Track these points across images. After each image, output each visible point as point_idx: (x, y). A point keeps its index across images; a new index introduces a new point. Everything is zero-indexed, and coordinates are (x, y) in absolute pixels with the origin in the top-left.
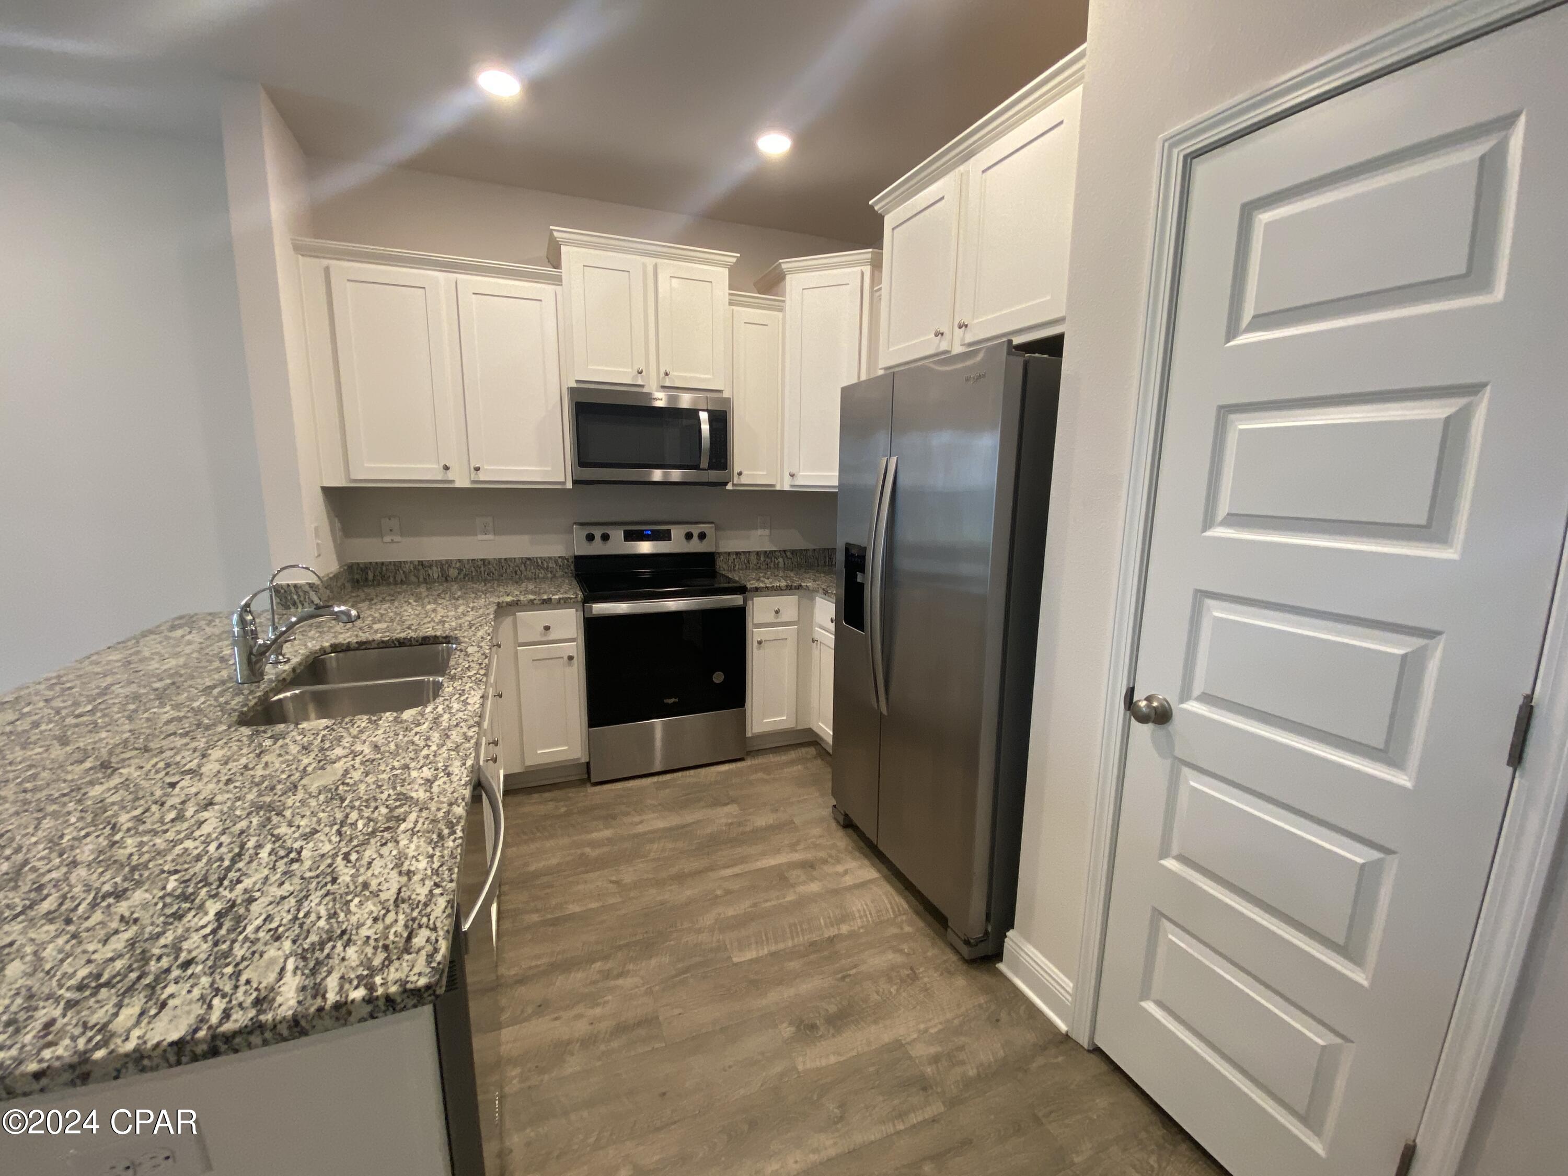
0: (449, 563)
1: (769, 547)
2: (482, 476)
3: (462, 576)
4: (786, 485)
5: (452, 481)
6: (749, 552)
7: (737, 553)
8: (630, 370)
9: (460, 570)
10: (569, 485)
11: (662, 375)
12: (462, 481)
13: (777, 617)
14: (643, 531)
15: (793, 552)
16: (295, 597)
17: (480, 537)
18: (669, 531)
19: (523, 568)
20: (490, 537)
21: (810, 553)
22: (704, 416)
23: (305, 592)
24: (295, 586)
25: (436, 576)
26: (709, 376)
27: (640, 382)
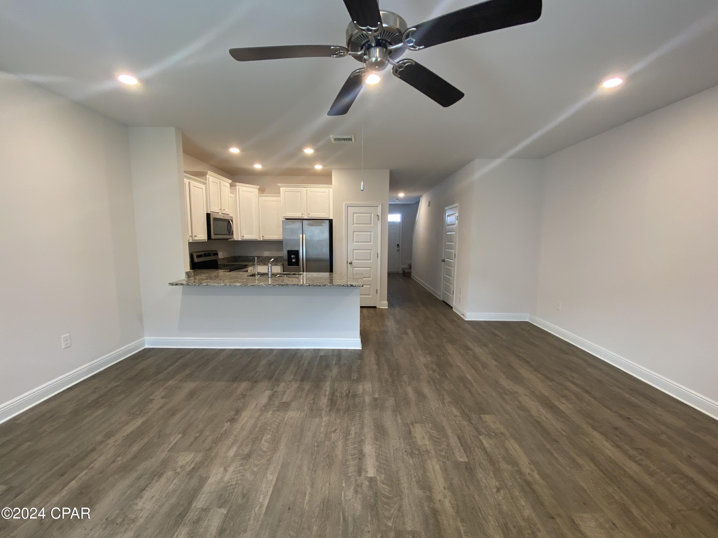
2: (195, 238)
8: (218, 209)
10: (207, 241)
11: (223, 210)
12: (191, 240)
22: (230, 221)
26: (228, 211)
27: (219, 212)
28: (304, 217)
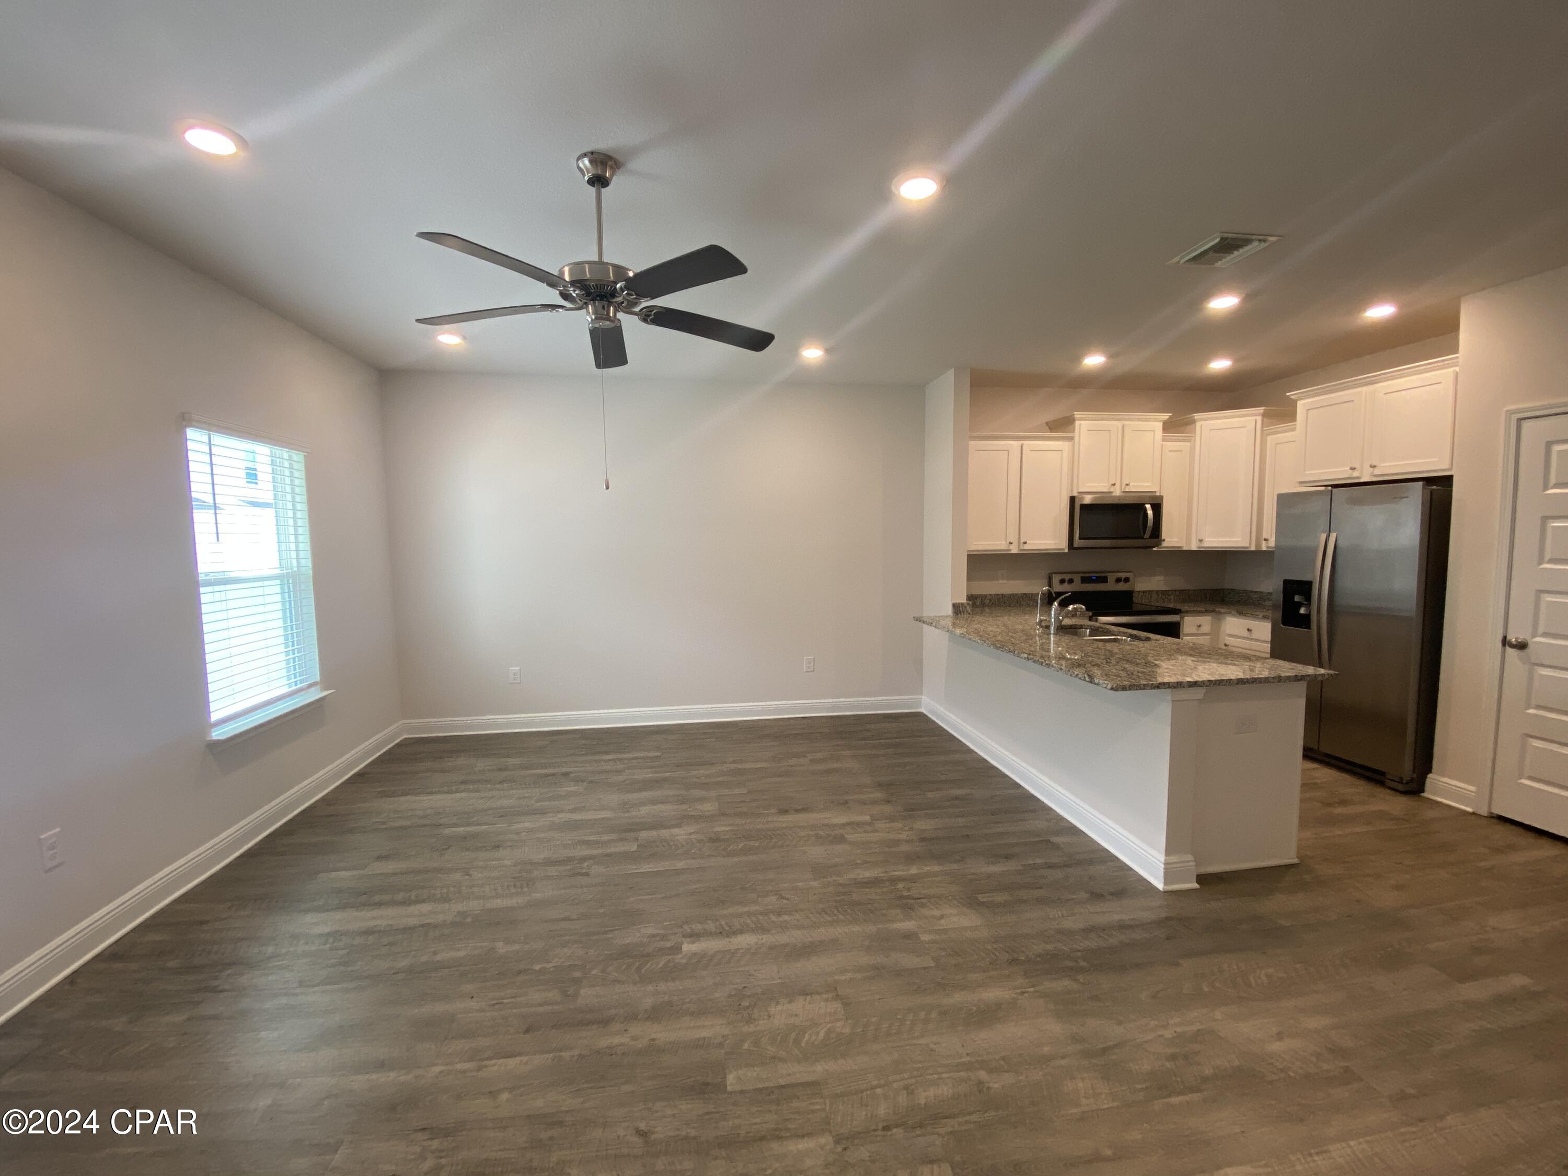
0: (985, 596)
1: (1165, 588)
2: (1026, 547)
3: (991, 604)
4: (1194, 547)
5: (1010, 550)
6: (1152, 591)
7: (1144, 592)
8: (1107, 484)
9: (990, 600)
10: (1066, 551)
11: (1124, 485)
12: (1014, 550)
13: (1198, 630)
14: (1091, 577)
15: (1181, 591)
16: (961, 609)
17: (1000, 581)
18: (1106, 577)
19: (1021, 599)
20: (1005, 581)
21: (1191, 592)
22: (1148, 506)
23: (965, 607)
24: (962, 603)
25: (978, 604)
26: (1149, 484)
27: (1112, 490)
28: (1358, 478)
